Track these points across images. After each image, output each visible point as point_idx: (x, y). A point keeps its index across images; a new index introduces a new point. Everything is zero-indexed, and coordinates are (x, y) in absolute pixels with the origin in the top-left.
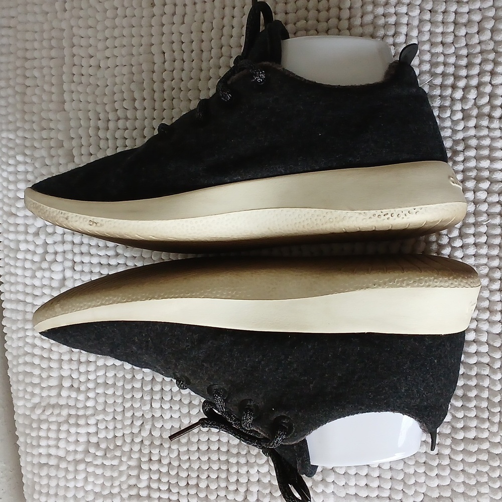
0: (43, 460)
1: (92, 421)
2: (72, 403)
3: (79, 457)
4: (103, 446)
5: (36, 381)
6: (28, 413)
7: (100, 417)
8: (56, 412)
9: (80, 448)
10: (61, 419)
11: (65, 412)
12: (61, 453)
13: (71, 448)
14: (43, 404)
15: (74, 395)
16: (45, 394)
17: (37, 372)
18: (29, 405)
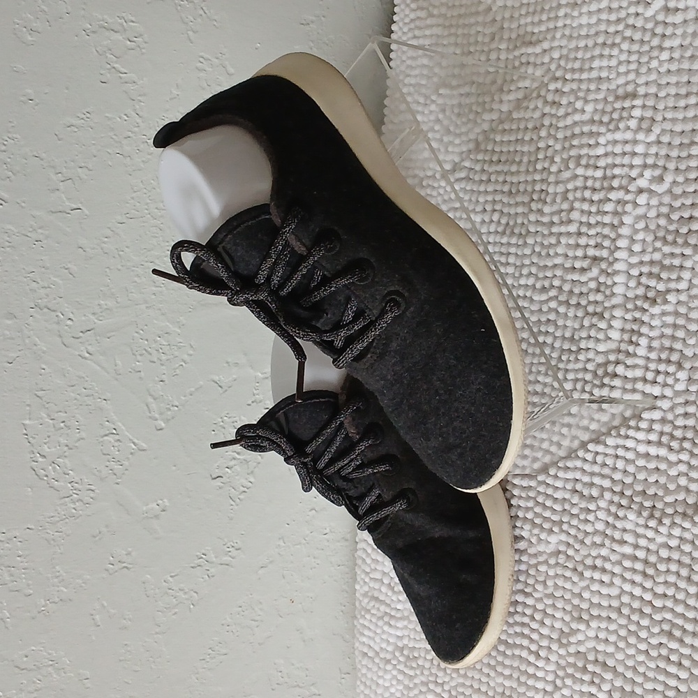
0: (365, 650)
1: (400, 625)
2: (388, 602)
3: (388, 656)
4: (405, 652)
5: (368, 570)
6: (361, 599)
7: (405, 623)
8: (377, 606)
9: (390, 649)
10: (379, 614)
11: (383, 608)
12: (377, 649)
13: (384, 645)
14: (370, 594)
15: (390, 593)
16: (372, 585)
17: (369, 561)
18: (362, 592)
